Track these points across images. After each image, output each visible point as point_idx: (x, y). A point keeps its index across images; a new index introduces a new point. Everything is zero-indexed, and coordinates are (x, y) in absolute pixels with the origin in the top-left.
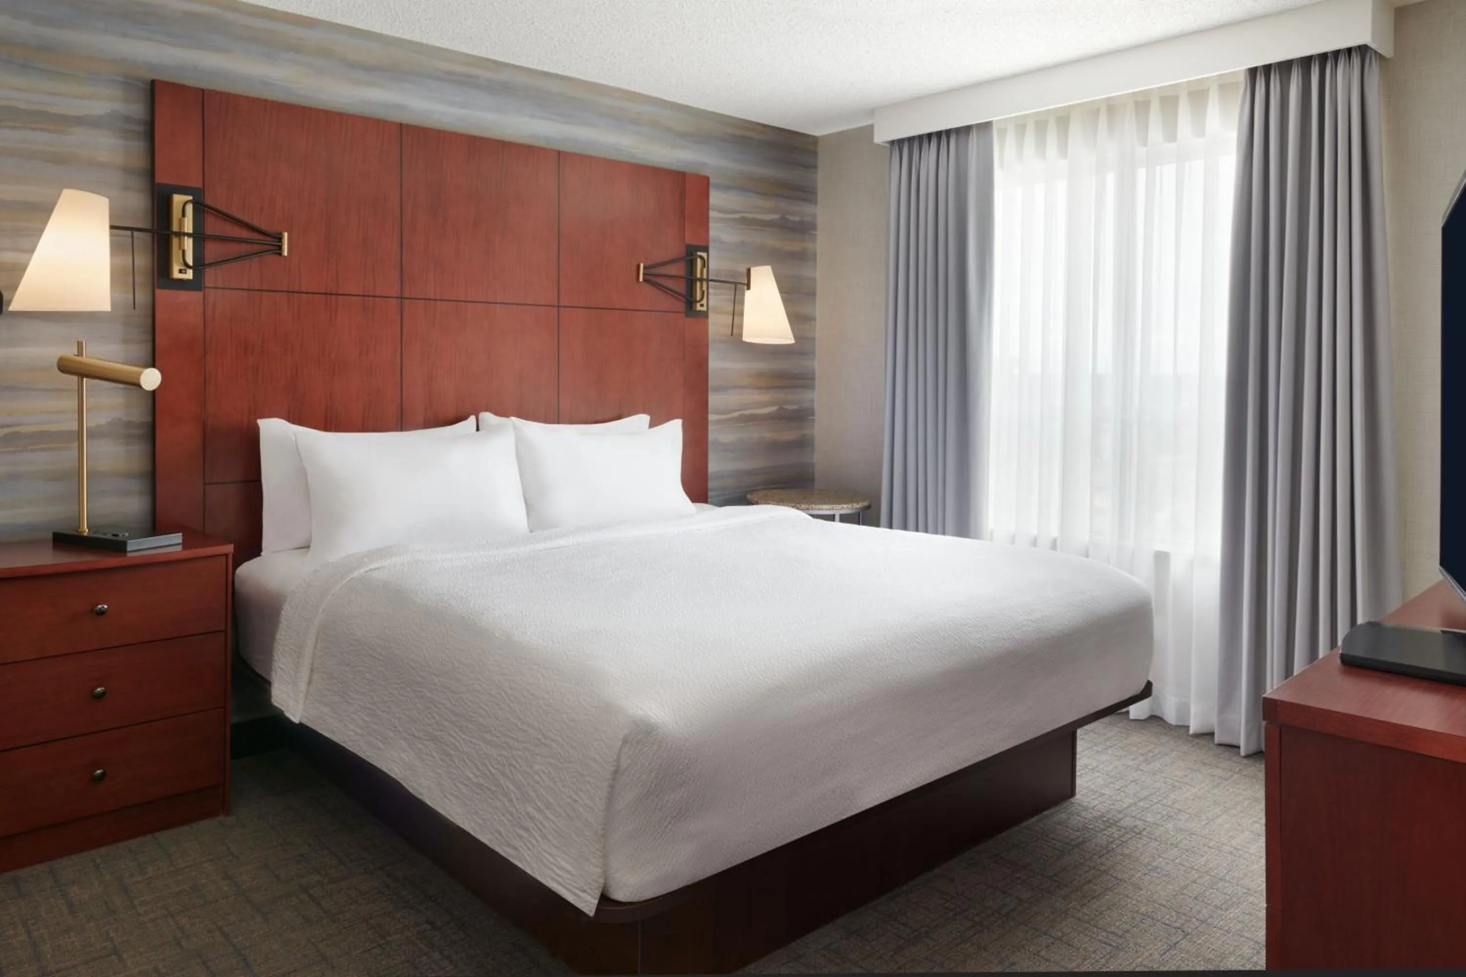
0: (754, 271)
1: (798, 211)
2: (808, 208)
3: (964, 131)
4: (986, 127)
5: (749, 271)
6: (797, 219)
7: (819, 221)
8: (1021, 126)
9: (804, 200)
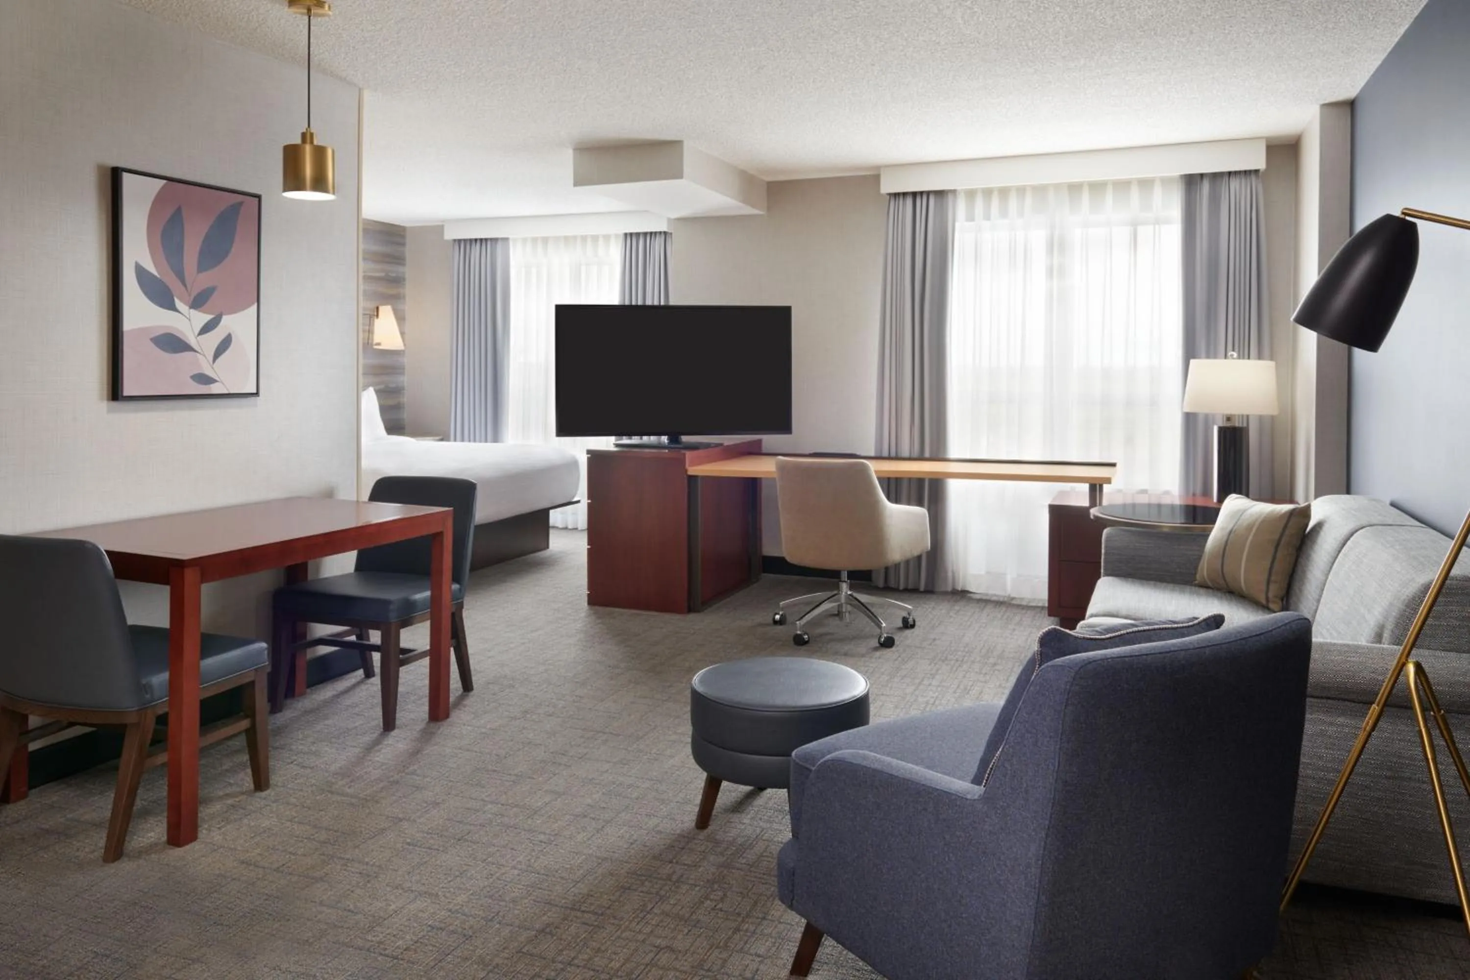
0: (381, 309)
1: (394, 270)
2: (400, 269)
3: (495, 240)
4: (506, 240)
5: (378, 308)
6: (394, 275)
7: (407, 276)
8: (525, 240)
9: (399, 264)
